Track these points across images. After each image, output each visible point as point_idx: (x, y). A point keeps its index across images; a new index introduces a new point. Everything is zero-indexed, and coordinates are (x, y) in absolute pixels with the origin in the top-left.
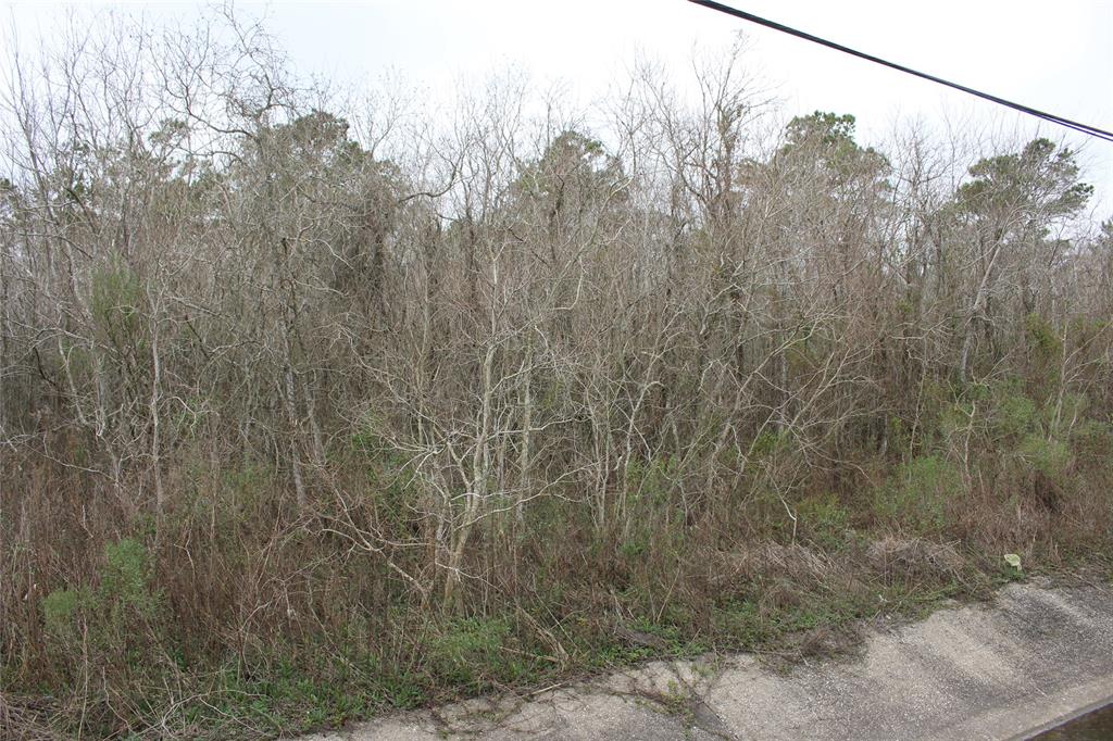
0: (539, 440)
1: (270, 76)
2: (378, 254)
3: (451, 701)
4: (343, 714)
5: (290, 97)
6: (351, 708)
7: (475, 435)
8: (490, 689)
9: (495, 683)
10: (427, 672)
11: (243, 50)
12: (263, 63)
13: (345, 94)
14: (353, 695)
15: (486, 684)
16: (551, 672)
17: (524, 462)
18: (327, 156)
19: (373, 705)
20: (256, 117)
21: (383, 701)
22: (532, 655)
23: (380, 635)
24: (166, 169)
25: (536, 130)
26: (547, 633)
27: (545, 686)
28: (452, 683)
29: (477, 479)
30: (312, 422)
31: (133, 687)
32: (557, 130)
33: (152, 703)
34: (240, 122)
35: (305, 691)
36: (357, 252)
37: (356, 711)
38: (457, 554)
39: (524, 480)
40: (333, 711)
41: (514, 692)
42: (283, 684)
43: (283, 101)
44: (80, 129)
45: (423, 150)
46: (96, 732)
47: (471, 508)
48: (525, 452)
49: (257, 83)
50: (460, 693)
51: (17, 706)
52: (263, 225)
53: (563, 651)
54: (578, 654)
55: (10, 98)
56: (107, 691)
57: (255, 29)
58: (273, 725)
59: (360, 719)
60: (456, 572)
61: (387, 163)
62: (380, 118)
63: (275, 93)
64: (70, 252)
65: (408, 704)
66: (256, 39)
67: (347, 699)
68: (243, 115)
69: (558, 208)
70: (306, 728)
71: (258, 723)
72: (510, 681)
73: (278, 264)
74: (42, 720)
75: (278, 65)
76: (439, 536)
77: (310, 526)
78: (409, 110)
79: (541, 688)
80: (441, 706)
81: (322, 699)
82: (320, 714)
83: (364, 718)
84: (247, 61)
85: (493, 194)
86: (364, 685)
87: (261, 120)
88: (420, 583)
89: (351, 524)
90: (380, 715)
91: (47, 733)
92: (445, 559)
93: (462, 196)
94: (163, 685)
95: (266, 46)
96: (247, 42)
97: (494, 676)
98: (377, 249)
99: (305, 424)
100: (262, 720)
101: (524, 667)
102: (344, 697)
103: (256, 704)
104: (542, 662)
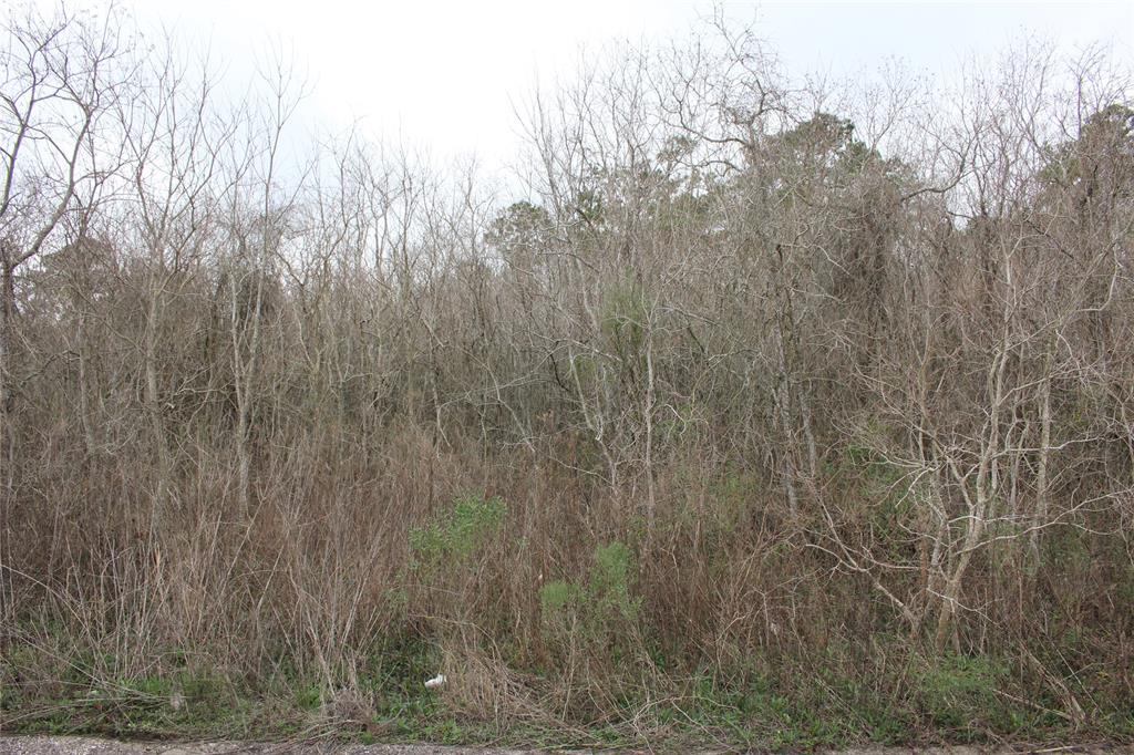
0: (1059, 460)
1: (761, 81)
2: (879, 257)
3: (936, 744)
4: (816, 739)
5: (782, 100)
6: (824, 734)
7: (979, 451)
8: (983, 738)
9: (989, 732)
10: (909, 709)
11: (734, 57)
12: (754, 69)
13: (842, 90)
14: (827, 720)
15: (979, 731)
16: (1062, 731)
17: (1042, 483)
18: (831, 159)
19: (848, 735)
20: (750, 124)
21: (860, 733)
22: (1038, 707)
23: (862, 660)
24: (674, 185)
25: (1061, 108)
26: (1058, 684)
27: (1053, 746)
28: (938, 723)
29: (980, 501)
30: (808, 433)
31: (613, 681)
32: (1089, 108)
33: (630, 699)
34: (734, 131)
35: (779, 710)
36: (856, 255)
37: (829, 739)
38: (955, 582)
39: (1042, 506)
40: (805, 734)
41: (1010, 747)
42: (757, 700)
43: (775, 104)
44: (588, 153)
45: (931, 143)
46: (578, 718)
47: (973, 532)
48: (1042, 473)
49: (748, 90)
50: (948, 737)
51: (516, 682)
52: (757, 232)
53: (1079, 709)
54: (1098, 715)
55: (531, 130)
56: (591, 681)
57: (746, 35)
58: (743, 739)
59: (832, 747)
60: (951, 602)
61: (897, 160)
62: (881, 112)
63: (768, 98)
64: (580, 267)
65: (887, 740)
66: (747, 46)
67: (820, 724)
68: (736, 122)
69: (1090, 193)
70: (775, 748)
71: (727, 734)
72: (1009, 733)
73: (773, 271)
74: (534, 697)
75: (769, 68)
76: (935, 561)
77: (792, 540)
78: (911, 101)
79: (1046, 747)
80: (924, 748)
81: (795, 719)
82: (791, 736)
83: (838, 746)
84: (738, 69)
85: (1012, 184)
86: (838, 712)
87: (755, 126)
88: (911, 609)
89: (838, 540)
90: (855, 747)
91: (537, 711)
92: (941, 586)
93: (975, 188)
94: (640, 684)
95: (757, 51)
96: (738, 49)
97: (990, 723)
98: (878, 251)
99: (800, 435)
100: (731, 732)
101: (1026, 719)
102: (817, 722)
103: (728, 715)
104: (1051, 717)
